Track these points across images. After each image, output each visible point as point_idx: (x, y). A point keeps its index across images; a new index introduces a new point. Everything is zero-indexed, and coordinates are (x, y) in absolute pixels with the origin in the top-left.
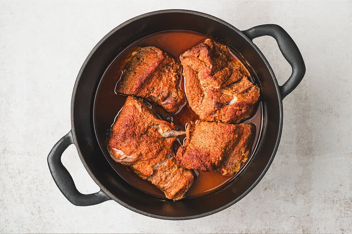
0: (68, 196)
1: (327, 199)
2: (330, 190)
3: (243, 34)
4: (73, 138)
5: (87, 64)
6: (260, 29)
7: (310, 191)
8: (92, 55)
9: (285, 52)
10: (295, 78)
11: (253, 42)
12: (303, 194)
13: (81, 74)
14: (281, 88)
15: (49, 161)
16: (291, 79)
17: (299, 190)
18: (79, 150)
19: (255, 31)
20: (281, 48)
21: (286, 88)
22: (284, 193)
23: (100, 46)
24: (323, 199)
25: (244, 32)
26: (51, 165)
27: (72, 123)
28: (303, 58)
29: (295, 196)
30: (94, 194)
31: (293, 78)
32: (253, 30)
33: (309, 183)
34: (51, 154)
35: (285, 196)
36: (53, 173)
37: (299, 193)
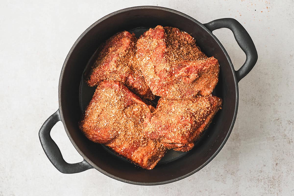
0: (56, 165)
1: (253, 178)
2: (255, 170)
3: (204, 27)
4: (60, 116)
5: (72, 53)
6: (219, 22)
7: (238, 171)
8: (76, 45)
9: (240, 42)
10: (248, 64)
11: (213, 34)
12: (232, 174)
13: (67, 61)
14: (237, 73)
15: (40, 135)
16: (246, 65)
17: (228, 171)
18: (65, 126)
19: (215, 24)
20: (237, 38)
21: (241, 73)
22: (215, 174)
23: (83, 37)
24: (249, 178)
25: (205, 25)
26: (42, 139)
27: (59, 103)
28: (255, 46)
29: (224, 176)
30: (78, 164)
31: (247, 64)
32: (213, 23)
33: (236, 165)
34: (42, 130)
35: (216, 177)
36: (43, 146)
37: (228, 173)
